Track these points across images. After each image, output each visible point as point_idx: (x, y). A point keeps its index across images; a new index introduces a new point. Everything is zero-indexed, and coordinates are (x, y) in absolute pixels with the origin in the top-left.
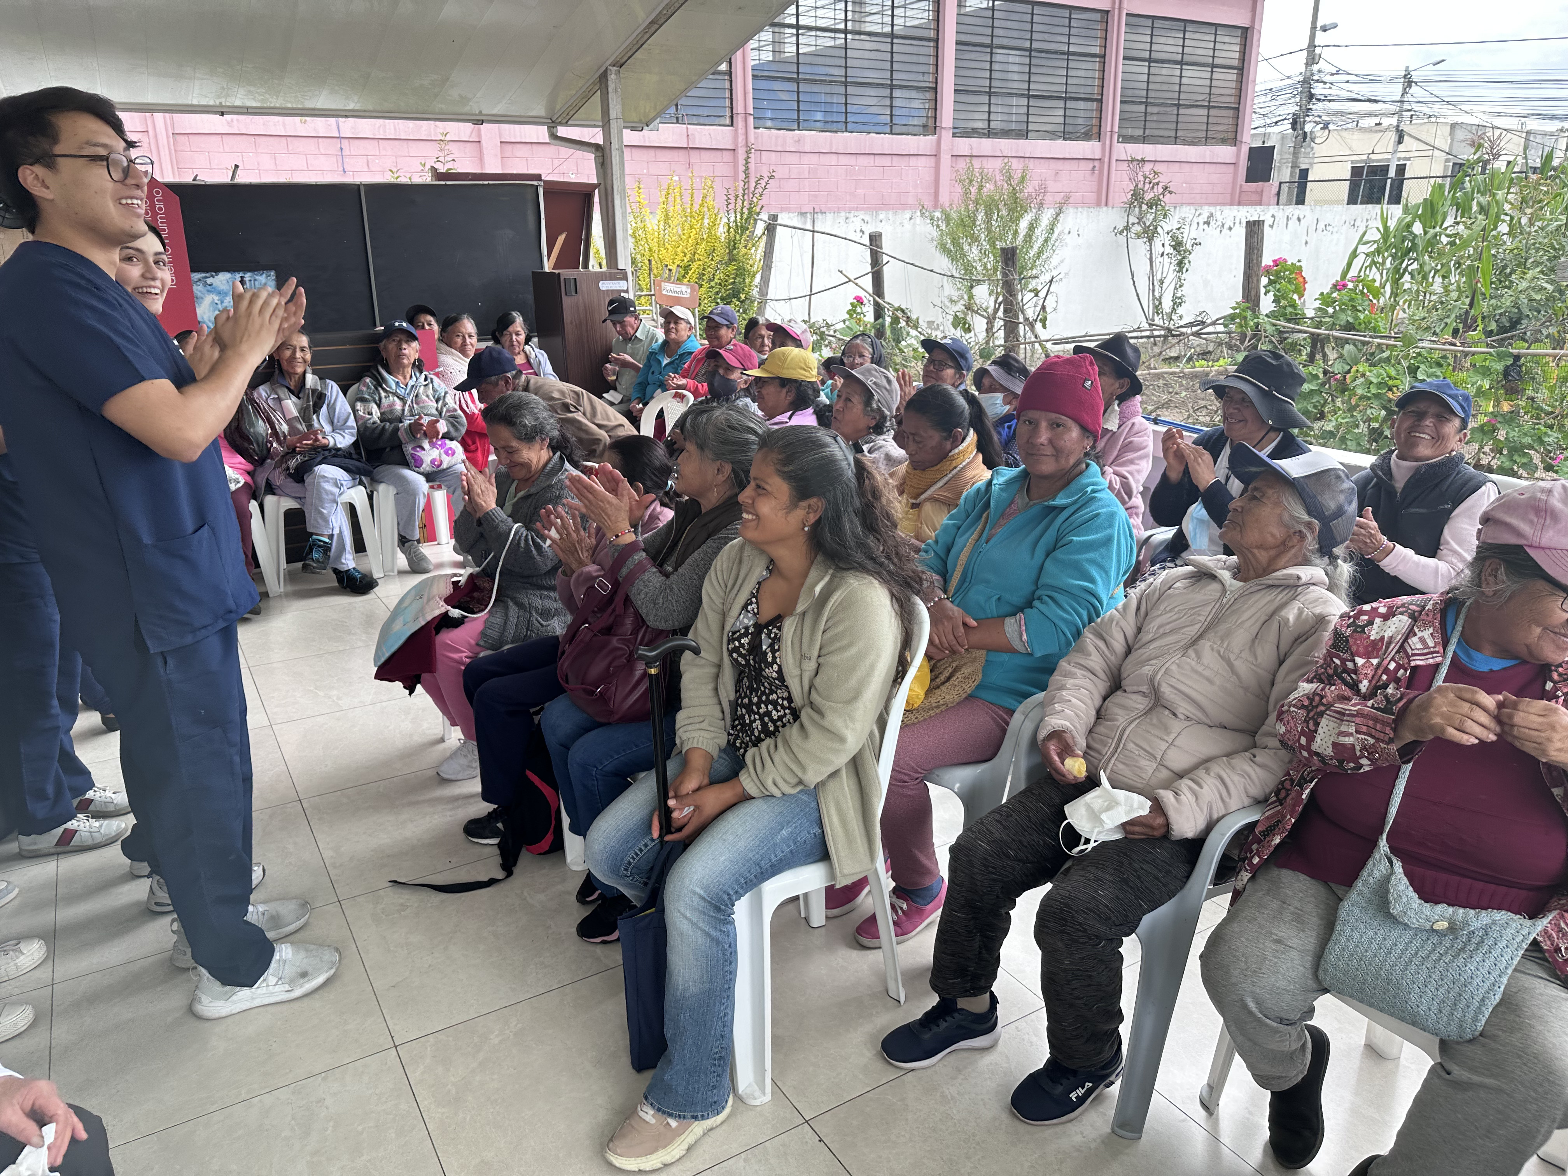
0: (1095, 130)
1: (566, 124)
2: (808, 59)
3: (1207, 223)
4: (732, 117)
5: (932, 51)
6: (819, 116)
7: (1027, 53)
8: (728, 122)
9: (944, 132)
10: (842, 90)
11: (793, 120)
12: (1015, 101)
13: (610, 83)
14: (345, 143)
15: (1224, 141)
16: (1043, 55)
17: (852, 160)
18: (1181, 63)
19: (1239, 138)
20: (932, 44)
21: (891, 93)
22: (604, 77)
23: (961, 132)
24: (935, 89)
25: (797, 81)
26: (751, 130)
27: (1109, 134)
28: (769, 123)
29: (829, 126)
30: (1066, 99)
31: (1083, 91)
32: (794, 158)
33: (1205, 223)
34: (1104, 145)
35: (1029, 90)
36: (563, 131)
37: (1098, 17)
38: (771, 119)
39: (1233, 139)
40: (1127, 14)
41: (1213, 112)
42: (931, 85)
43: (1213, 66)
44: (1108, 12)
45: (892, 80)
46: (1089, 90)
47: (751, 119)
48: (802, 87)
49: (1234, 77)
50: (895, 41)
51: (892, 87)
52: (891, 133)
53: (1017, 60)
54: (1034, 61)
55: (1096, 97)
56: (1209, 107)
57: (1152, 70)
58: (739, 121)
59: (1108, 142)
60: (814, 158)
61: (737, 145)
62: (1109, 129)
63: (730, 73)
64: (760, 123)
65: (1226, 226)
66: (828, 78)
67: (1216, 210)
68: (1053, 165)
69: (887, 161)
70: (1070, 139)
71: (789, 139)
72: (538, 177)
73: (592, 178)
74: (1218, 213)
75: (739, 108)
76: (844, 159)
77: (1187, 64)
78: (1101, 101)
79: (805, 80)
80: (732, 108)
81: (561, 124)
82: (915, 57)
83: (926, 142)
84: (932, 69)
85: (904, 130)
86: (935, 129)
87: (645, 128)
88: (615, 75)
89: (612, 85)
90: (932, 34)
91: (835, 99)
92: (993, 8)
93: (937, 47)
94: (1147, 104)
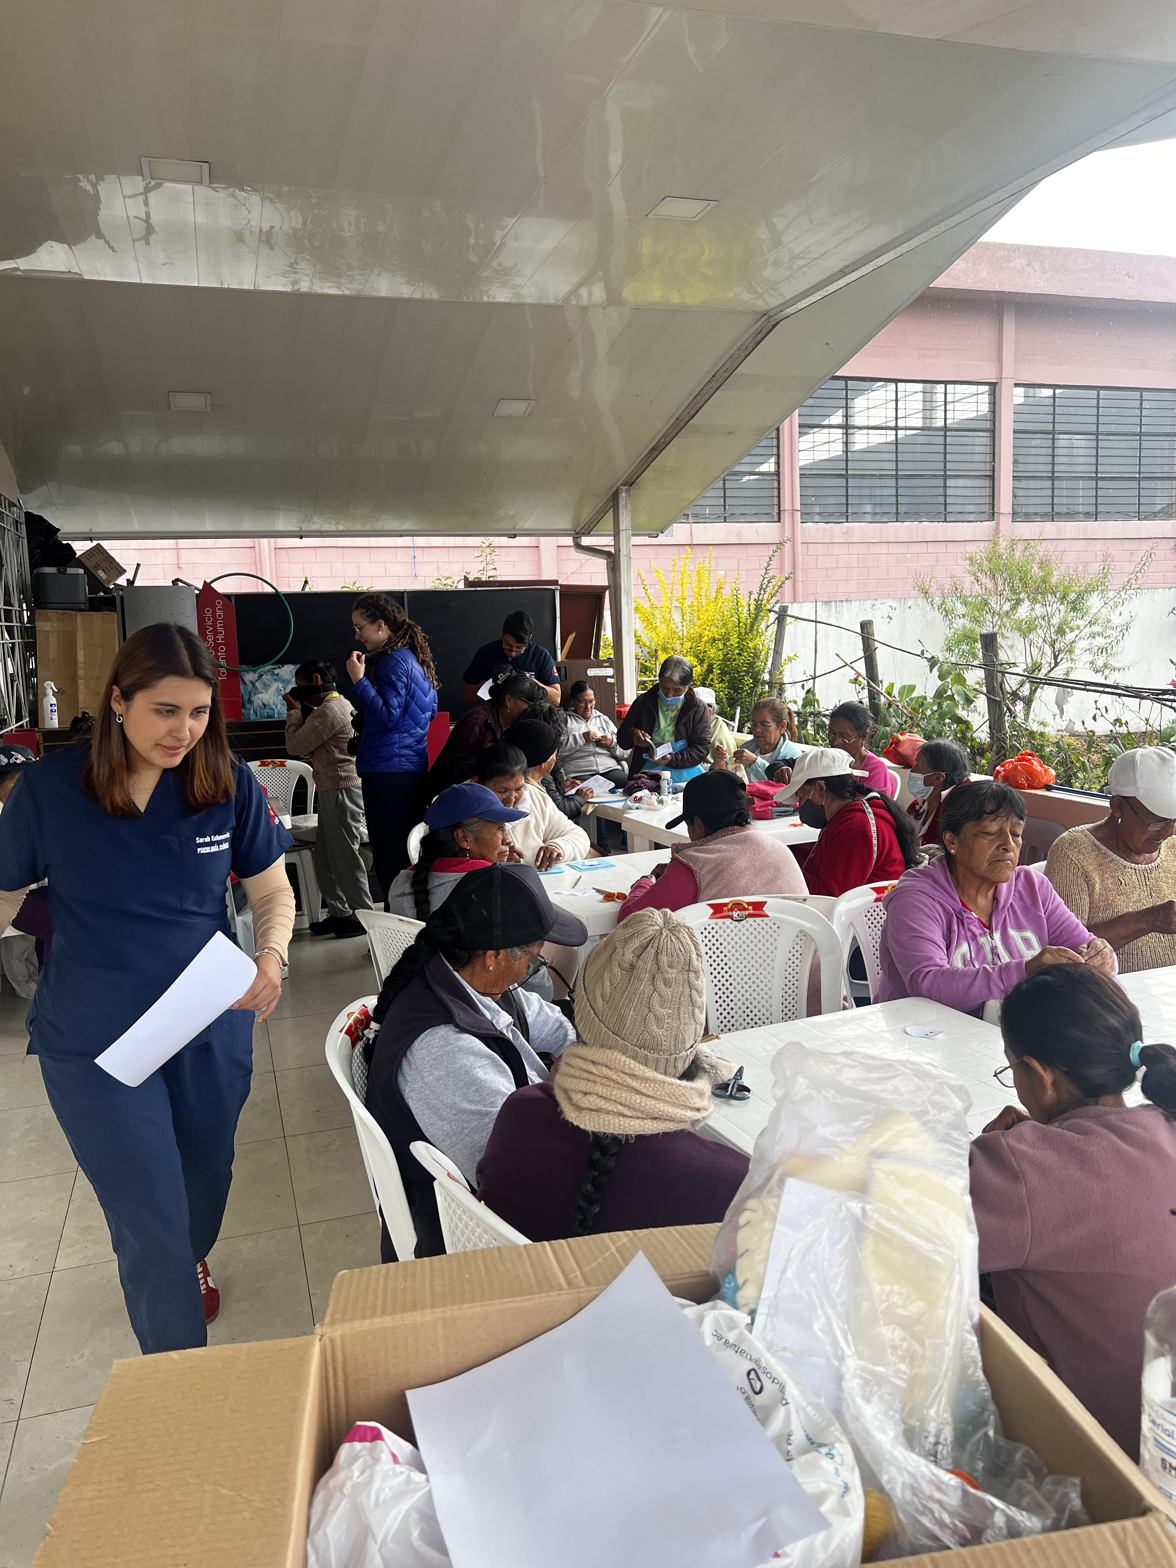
1: (588, 534)
2: (857, 456)
4: (779, 514)
5: (988, 441)
6: (868, 508)
7: (1094, 437)
8: (775, 518)
9: (1002, 518)
10: (893, 482)
11: (842, 514)
12: (1081, 484)
13: (620, 500)
14: (418, 552)
16: (1111, 438)
17: (903, 549)
20: (988, 434)
21: (945, 483)
22: (615, 497)
23: (1022, 515)
24: (992, 478)
25: (846, 477)
26: (799, 525)
28: (817, 518)
29: (878, 518)
30: (1139, 480)
31: (1161, 470)
32: (843, 549)
35: (1097, 472)
36: (586, 541)
37: (1173, 396)
38: (819, 514)
42: (988, 473)
45: (945, 471)
47: (798, 515)
48: (851, 482)
50: (948, 433)
51: (945, 477)
52: (946, 521)
53: (1083, 444)
54: (1101, 444)
55: (1174, 475)
58: (786, 517)
60: (863, 548)
61: (783, 540)
63: (778, 473)
64: (807, 518)
66: (878, 473)
68: (1127, 545)
69: (941, 548)
70: (1146, 518)
71: (837, 531)
72: (555, 583)
73: (603, 581)
75: (786, 505)
76: (893, 548)
79: (854, 475)
80: (779, 505)
81: (583, 534)
82: (970, 447)
83: (983, 528)
84: (988, 458)
85: (960, 517)
86: (992, 515)
87: (660, 534)
88: (624, 494)
89: (622, 503)
90: (988, 425)
91: (885, 492)
92: (1054, 397)
93: (993, 437)
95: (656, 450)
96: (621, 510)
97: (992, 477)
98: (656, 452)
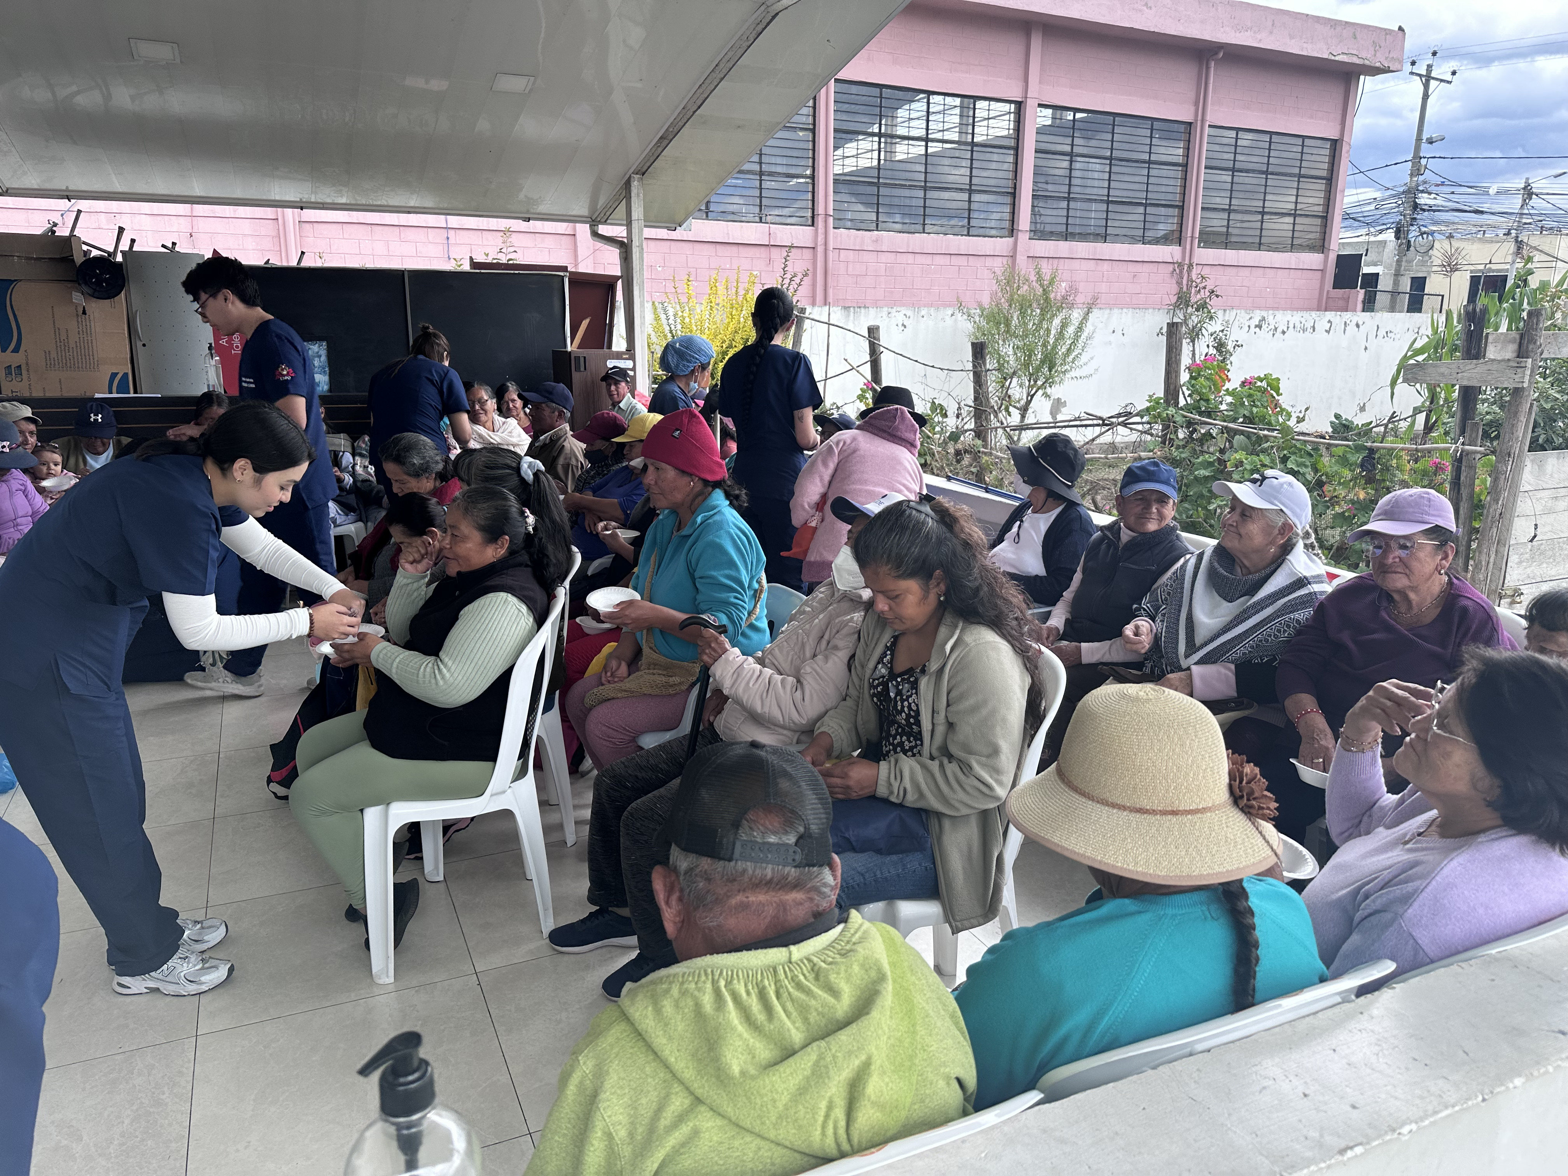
0: (1176, 235)
1: (605, 222)
3: (1259, 326)
5: (1011, 159)
6: (897, 218)
7: (1108, 161)
8: (810, 222)
9: (1020, 235)
10: (921, 194)
11: (872, 222)
12: (1094, 206)
13: (632, 189)
14: (451, 233)
15: (1311, 248)
16: (1123, 163)
17: (927, 260)
18: (1266, 173)
19: (1326, 245)
20: (1012, 152)
21: (970, 198)
22: (628, 184)
23: (1038, 233)
25: (877, 185)
26: (831, 231)
27: (1189, 240)
28: (849, 224)
29: (907, 228)
30: (1146, 206)
31: (1163, 198)
32: (872, 257)
33: (1256, 326)
34: (1185, 248)
35: (1108, 196)
36: (603, 230)
37: (1182, 128)
38: (851, 220)
39: (1321, 246)
40: (1210, 126)
41: (1298, 220)
42: (1010, 190)
43: (1300, 176)
44: (1190, 124)
45: (971, 185)
46: (1170, 197)
47: (831, 220)
48: (882, 191)
49: (1323, 187)
50: (975, 148)
51: (971, 191)
52: (968, 235)
53: (1098, 167)
54: (1114, 169)
55: (1177, 203)
56: (1295, 216)
57: (1236, 179)
58: (820, 221)
59: (1188, 247)
60: (891, 257)
61: (816, 244)
62: (1189, 234)
63: (813, 177)
64: (841, 223)
65: (1279, 330)
66: (908, 183)
67: (1269, 315)
68: (1132, 267)
69: (962, 261)
70: (1149, 243)
71: (867, 238)
72: (564, 269)
73: (615, 270)
74: (1271, 317)
75: (820, 210)
76: (920, 259)
77: (1272, 174)
78: (1182, 208)
79: (885, 184)
80: (813, 210)
81: (600, 222)
82: (995, 164)
83: (1003, 244)
84: (1011, 175)
85: (981, 231)
86: (1012, 231)
87: (678, 228)
88: (636, 183)
89: (634, 192)
90: (1012, 143)
91: (914, 202)
92: (1074, 120)
93: (1016, 155)
94: (1229, 211)
95: (665, 140)
96: (633, 199)
97: (1014, 194)
98: (666, 142)
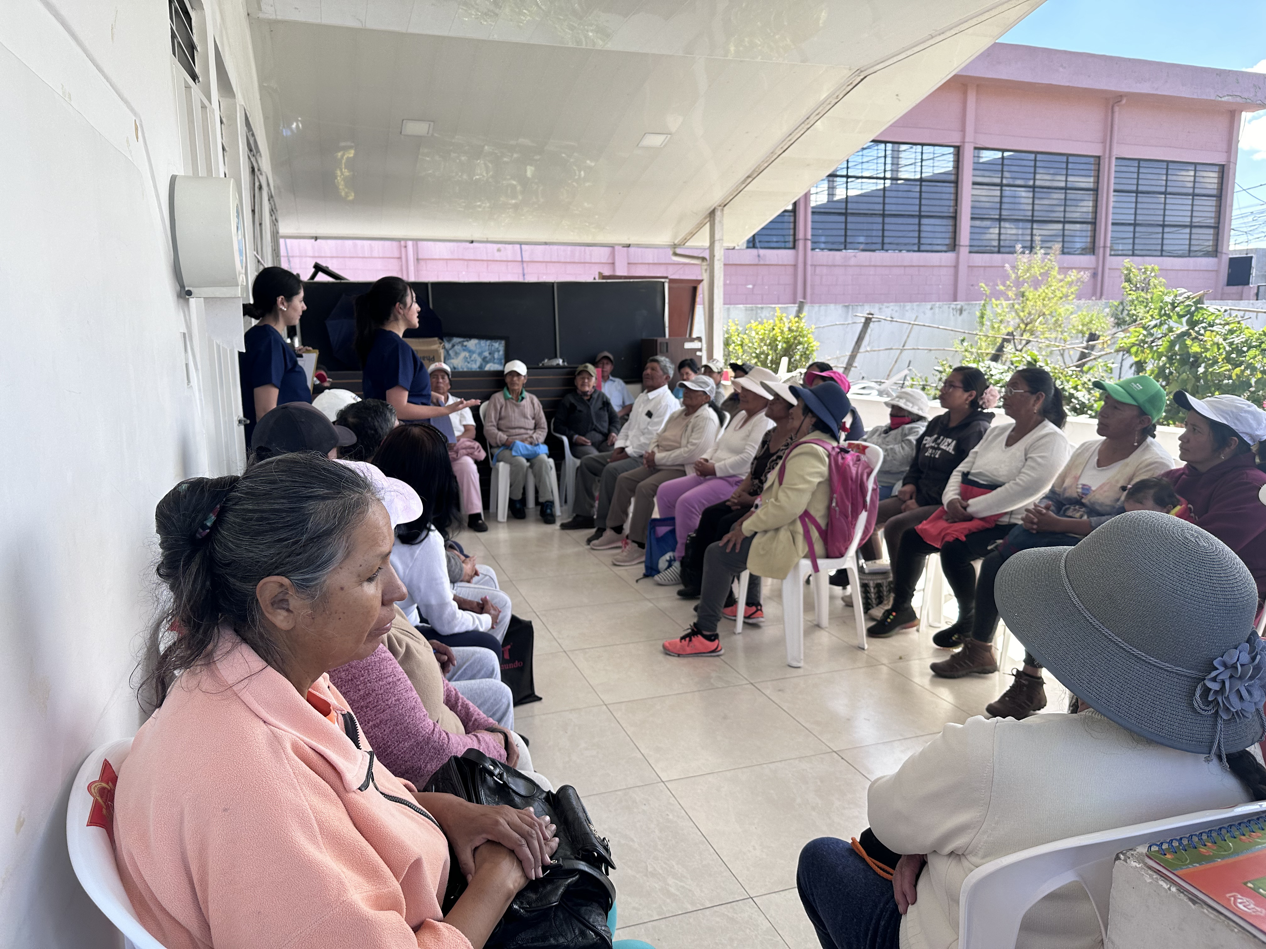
0: (1091, 247)
1: (684, 245)
2: (855, 199)
4: (795, 243)
5: (952, 190)
6: (862, 239)
7: (1031, 189)
8: (791, 246)
9: (961, 250)
10: (880, 220)
11: (841, 243)
12: (1021, 225)
13: (717, 217)
15: (1206, 254)
16: (1045, 190)
17: (886, 271)
18: (1165, 193)
19: (1219, 250)
20: (952, 185)
21: (920, 221)
22: (712, 213)
23: (975, 249)
24: (955, 218)
25: (846, 214)
26: (809, 252)
27: (1101, 250)
28: (823, 246)
29: (869, 247)
30: (1064, 223)
31: (1079, 216)
32: (841, 270)
34: (1098, 258)
35: (1033, 216)
37: (1092, 160)
38: (824, 243)
39: (1214, 252)
40: (1117, 158)
41: (1194, 231)
42: (951, 215)
43: (1194, 195)
44: (1100, 157)
45: (920, 212)
46: (1084, 215)
47: (809, 244)
48: (849, 219)
49: (1214, 203)
50: (923, 184)
51: (920, 217)
52: (919, 251)
53: (1024, 194)
54: (1037, 195)
55: (1090, 220)
56: (1191, 227)
57: (1139, 200)
58: (800, 244)
59: (1101, 256)
60: (857, 270)
61: (797, 263)
62: (1102, 244)
63: (795, 210)
64: (816, 246)
66: (870, 212)
69: (915, 271)
70: (1068, 253)
71: (838, 256)
72: (664, 277)
75: (801, 235)
76: (879, 271)
77: (1170, 194)
78: (1095, 224)
79: (851, 213)
80: (794, 235)
81: (679, 246)
82: (939, 195)
83: (949, 257)
84: (952, 203)
85: (929, 248)
86: (953, 246)
88: (719, 213)
90: (953, 178)
91: (875, 227)
92: (1003, 158)
93: (957, 187)
94: (1135, 225)
95: (752, 177)
96: (716, 225)
98: (750, 179)
